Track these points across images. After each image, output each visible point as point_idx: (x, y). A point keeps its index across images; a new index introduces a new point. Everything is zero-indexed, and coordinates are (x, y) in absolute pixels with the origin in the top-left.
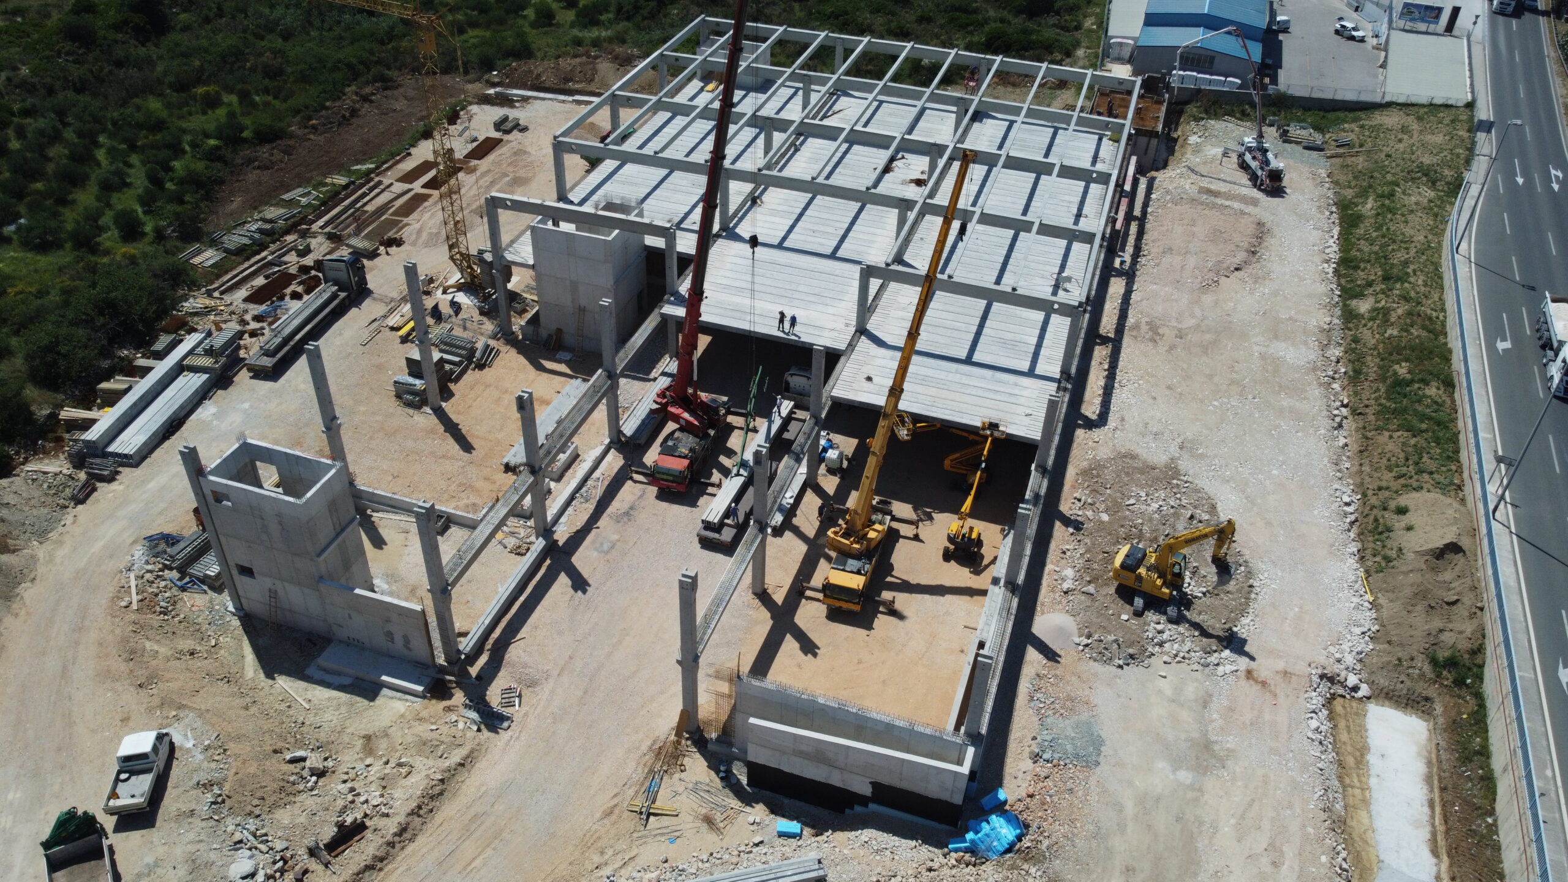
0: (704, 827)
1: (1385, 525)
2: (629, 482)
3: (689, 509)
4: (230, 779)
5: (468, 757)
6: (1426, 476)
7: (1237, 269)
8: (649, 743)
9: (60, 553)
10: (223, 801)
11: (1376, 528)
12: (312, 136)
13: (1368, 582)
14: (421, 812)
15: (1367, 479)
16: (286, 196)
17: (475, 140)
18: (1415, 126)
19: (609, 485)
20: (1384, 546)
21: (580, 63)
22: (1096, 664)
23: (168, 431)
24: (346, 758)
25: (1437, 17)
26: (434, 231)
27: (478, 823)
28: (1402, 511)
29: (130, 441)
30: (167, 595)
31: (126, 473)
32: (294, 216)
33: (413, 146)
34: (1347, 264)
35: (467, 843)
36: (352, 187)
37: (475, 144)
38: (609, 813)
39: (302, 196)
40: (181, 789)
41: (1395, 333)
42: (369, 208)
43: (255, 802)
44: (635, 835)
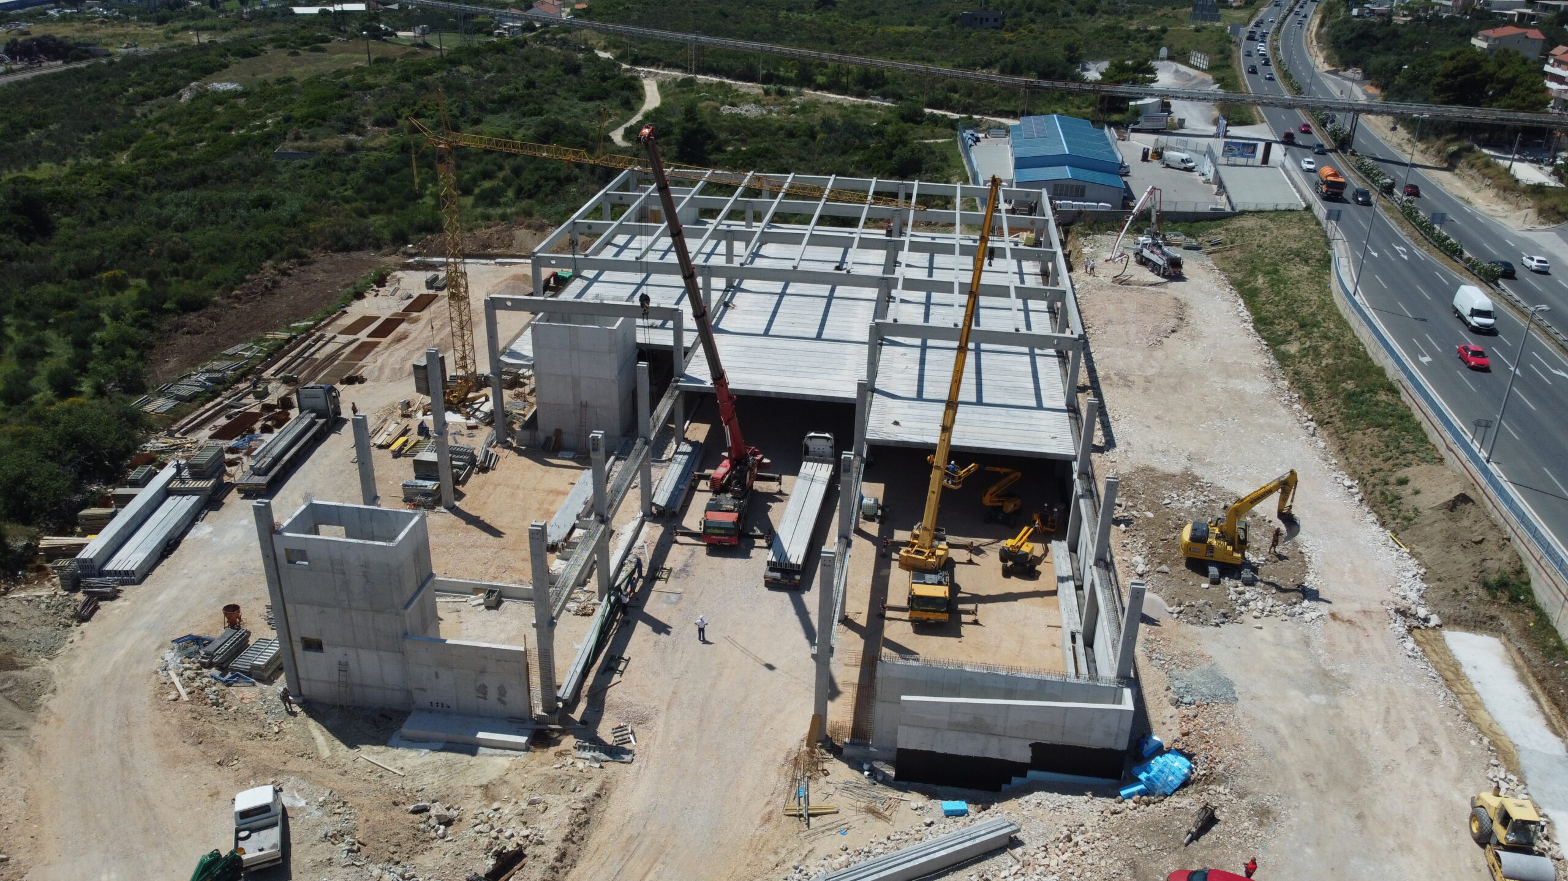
0: (870, 818)
1: (1392, 494)
2: (675, 547)
3: (744, 561)
4: (361, 827)
5: (601, 789)
6: (1410, 456)
7: (1173, 331)
8: (784, 755)
9: (76, 666)
10: (359, 850)
11: (1386, 497)
12: (236, 305)
13: (1400, 539)
14: (574, 839)
15: (1358, 468)
16: (229, 352)
17: (410, 297)
18: (1270, 225)
19: (656, 550)
20: (1399, 511)
21: (497, 232)
22: (1193, 627)
23: (165, 550)
24: (469, 807)
25: (1254, 152)
26: (397, 366)
27: (636, 843)
28: (1403, 482)
29: (129, 557)
30: (214, 688)
31: (128, 590)
32: (241, 366)
33: (347, 306)
34: (1262, 323)
35: (632, 862)
36: (294, 341)
37: (411, 301)
38: (767, 819)
39: (245, 351)
40: (307, 845)
41: (1330, 361)
42: (319, 356)
43: (392, 849)
44: (802, 835)
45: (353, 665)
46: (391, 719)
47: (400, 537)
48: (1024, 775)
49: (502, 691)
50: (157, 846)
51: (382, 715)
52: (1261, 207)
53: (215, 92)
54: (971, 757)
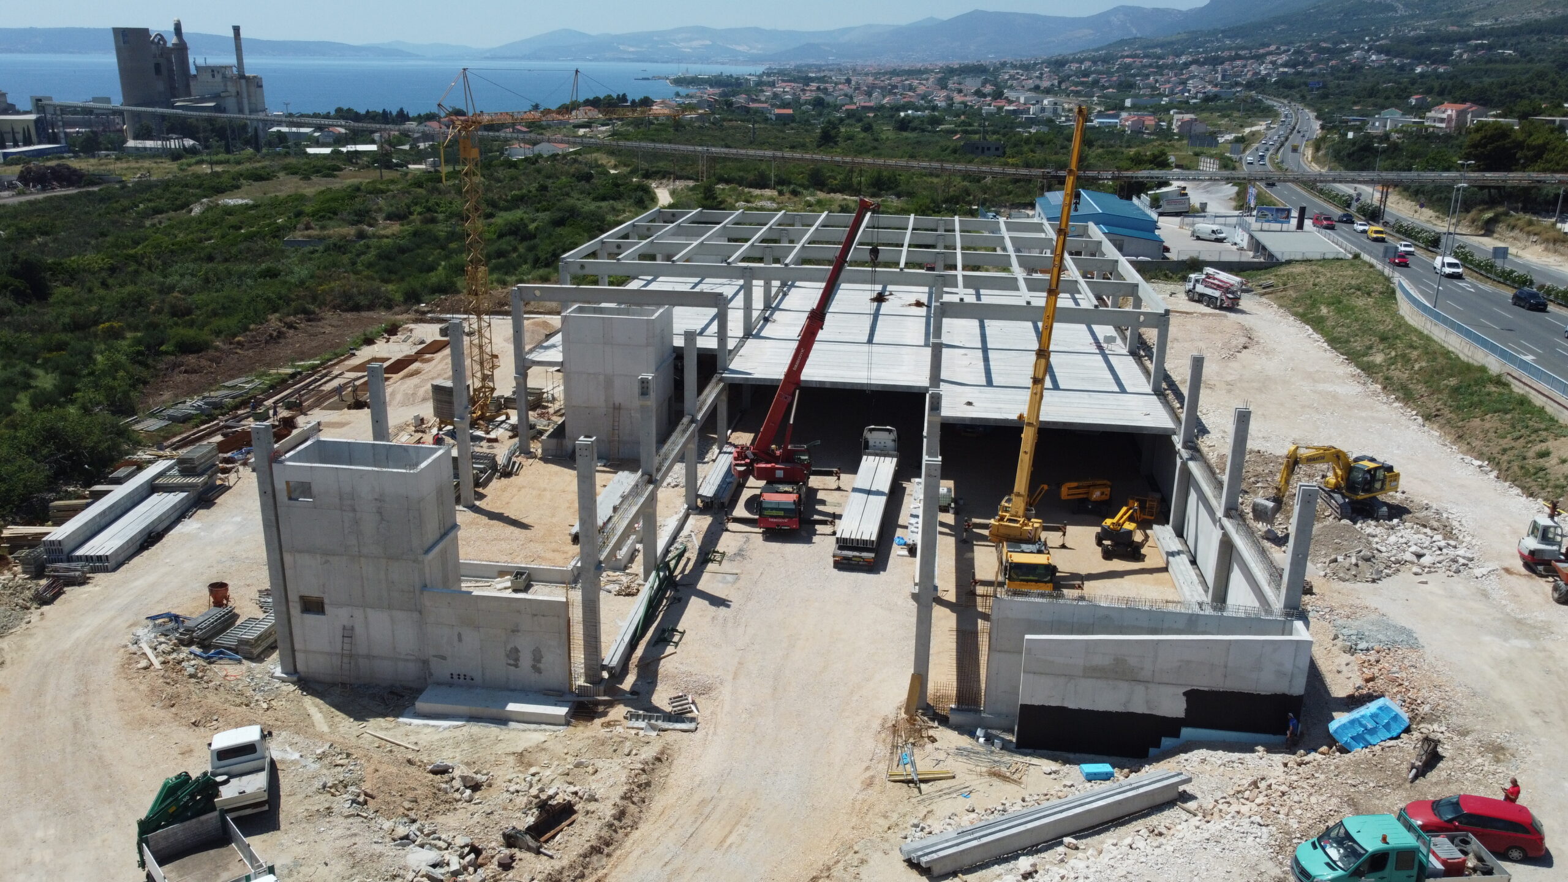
0: (996, 782)
1: (1535, 468)
2: (725, 535)
3: (806, 546)
4: (368, 778)
5: (662, 753)
6: (1544, 433)
7: (1245, 348)
8: (879, 721)
9: (30, 643)
10: (366, 802)
11: (1527, 471)
12: (238, 351)
14: (635, 799)
15: (1485, 449)
16: (226, 384)
17: (422, 342)
18: (1321, 269)
19: (705, 537)
20: (1547, 481)
22: (1347, 584)
23: (145, 541)
24: (500, 773)
25: (1288, 217)
26: (410, 392)
27: (711, 806)
28: (1545, 454)
30: (193, 662)
31: (100, 577)
32: (241, 395)
33: (357, 349)
34: (1334, 342)
35: (707, 825)
36: (299, 377)
37: (423, 346)
38: (869, 783)
39: (246, 384)
40: (300, 797)
41: (1424, 364)
42: (328, 387)
43: (407, 805)
44: (913, 800)
45: (359, 630)
46: (402, 696)
47: (423, 465)
48: (1176, 734)
49: (537, 657)
50: (110, 802)
51: (392, 693)
52: (1309, 256)
53: (226, 206)
54: (1111, 713)
